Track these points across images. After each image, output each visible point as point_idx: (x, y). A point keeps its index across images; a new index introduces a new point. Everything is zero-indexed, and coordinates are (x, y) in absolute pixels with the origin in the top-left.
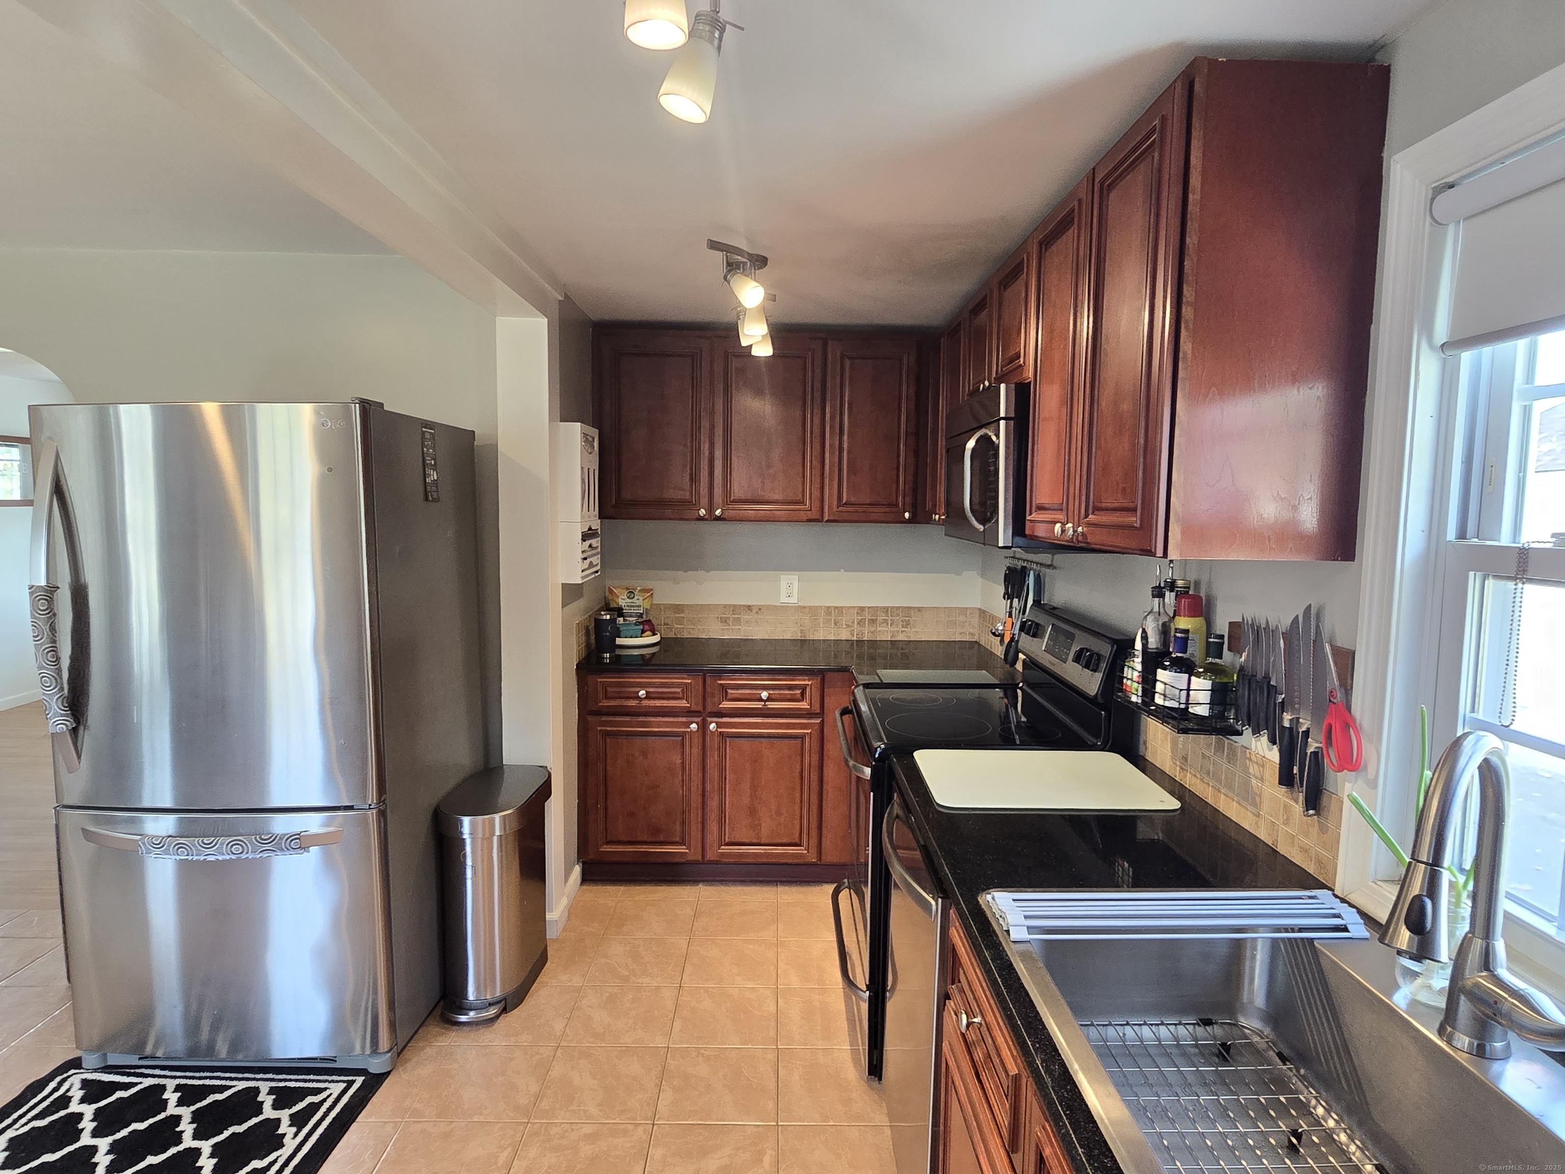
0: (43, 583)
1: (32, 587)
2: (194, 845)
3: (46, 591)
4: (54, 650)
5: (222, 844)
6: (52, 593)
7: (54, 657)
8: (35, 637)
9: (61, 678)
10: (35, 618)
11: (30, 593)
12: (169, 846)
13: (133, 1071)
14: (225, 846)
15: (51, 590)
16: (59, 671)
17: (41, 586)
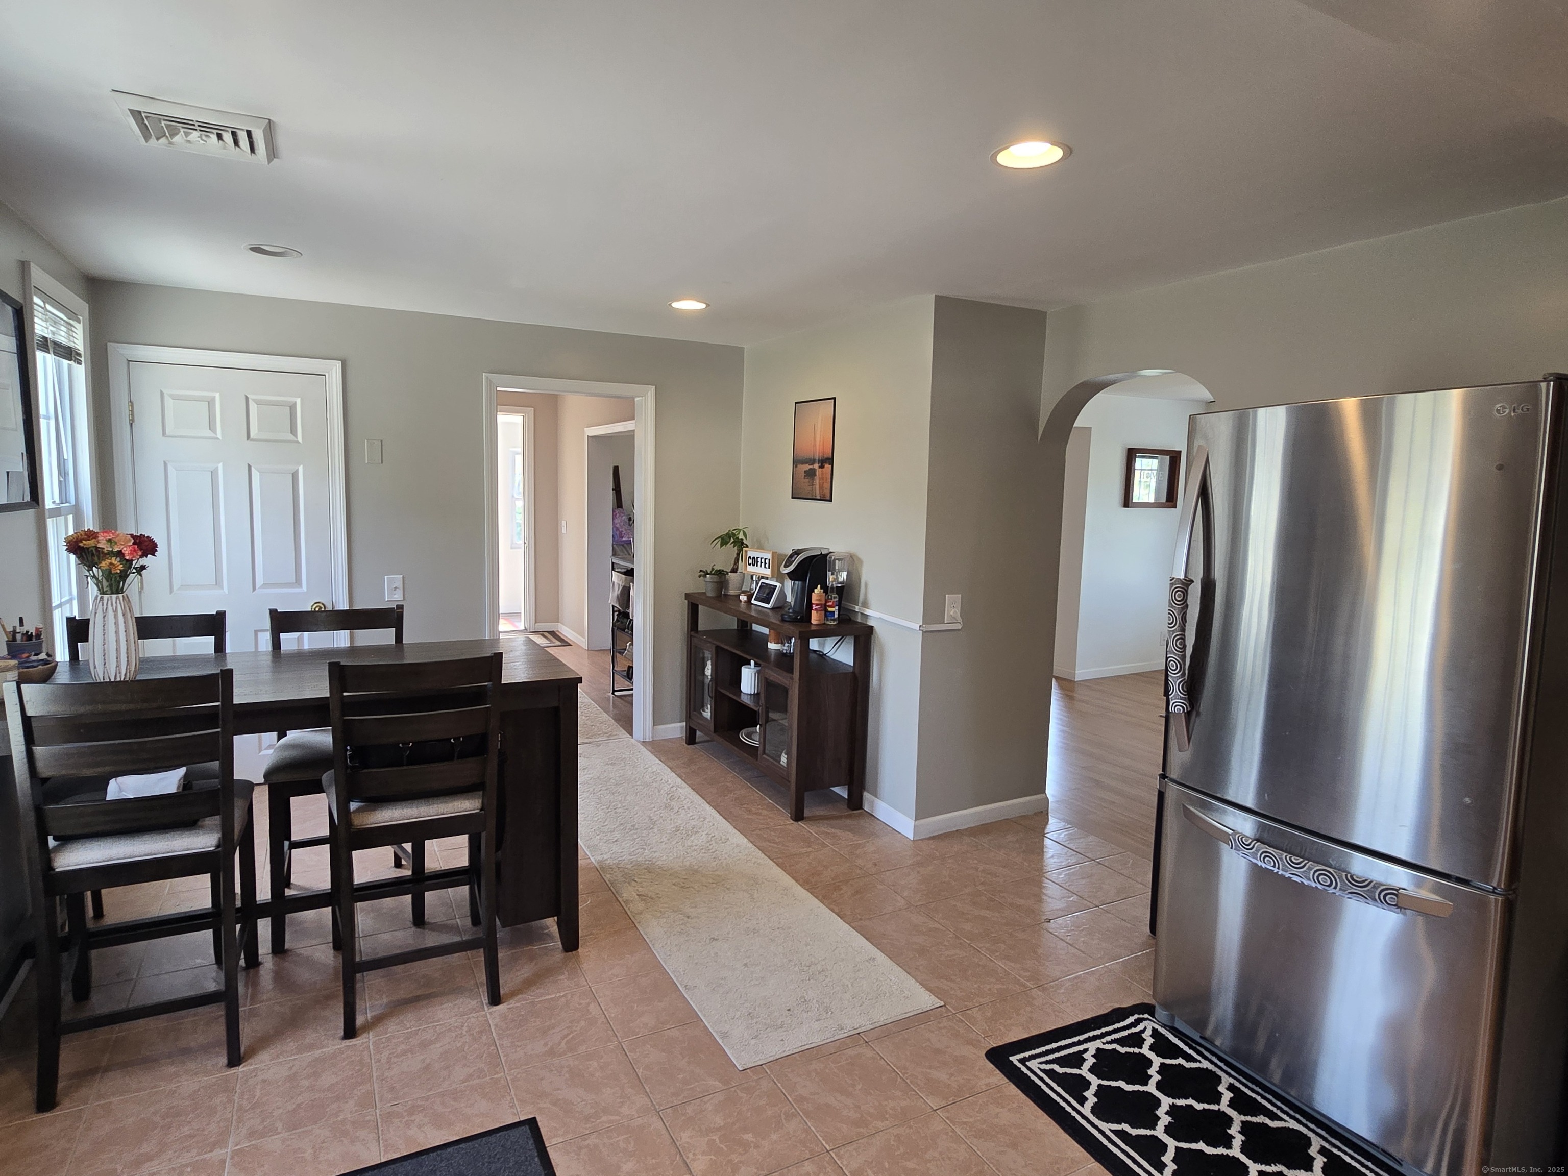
0: (1182, 577)
1: (1173, 579)
2: (1281, 859)
3: (1183, 584)
4: (1183, 638)
5: (1310, 869)
6: (1188, 586)
7: (1181, 645)
8: (1169, 624)
9: (1185, 664)
10: (1172, 607)
11: (1171, 584)
12: (1257, 850)
13: (1194, 1045)
14: (1312, 872)
15: (1187, 582)
16: (1183, 658)
17: (1180, 579)
